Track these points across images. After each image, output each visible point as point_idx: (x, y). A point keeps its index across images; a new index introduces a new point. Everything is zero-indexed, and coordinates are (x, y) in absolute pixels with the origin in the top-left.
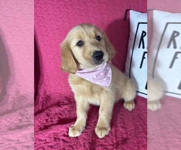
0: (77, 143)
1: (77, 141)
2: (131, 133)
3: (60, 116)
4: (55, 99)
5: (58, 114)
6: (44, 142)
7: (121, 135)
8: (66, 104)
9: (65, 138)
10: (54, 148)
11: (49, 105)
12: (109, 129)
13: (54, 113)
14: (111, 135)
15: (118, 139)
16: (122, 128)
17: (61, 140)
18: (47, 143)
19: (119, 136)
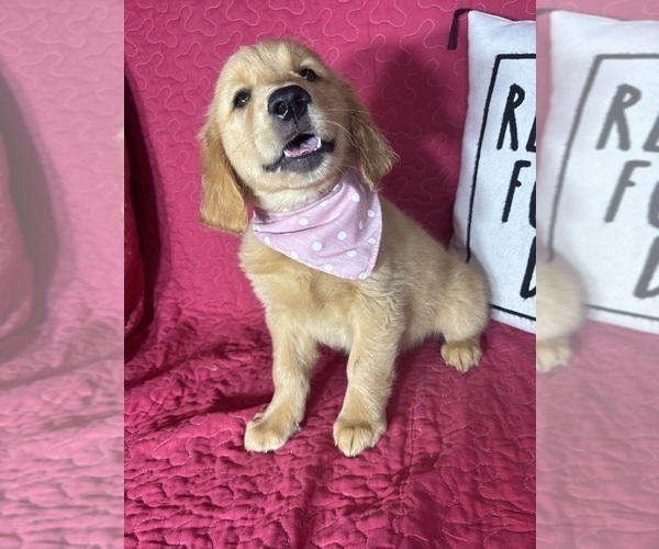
0: (271, 469)
1: (270, 462)
2: (453, 440)
3: (221, 388)
4: (210, 333)
5: (216, 382)
6: (161, 467)
7: (420, 448)
8: (246, 351)
9: (231, 454)
10: (193, 483)
11: (189, 354)
12: (380, 428)
13: (204, 378)
14: (387, 447)
15: (407, 460)
16: (426, 424)
17: (218, 462)
18: (172, 470)
19: (413, 449)
